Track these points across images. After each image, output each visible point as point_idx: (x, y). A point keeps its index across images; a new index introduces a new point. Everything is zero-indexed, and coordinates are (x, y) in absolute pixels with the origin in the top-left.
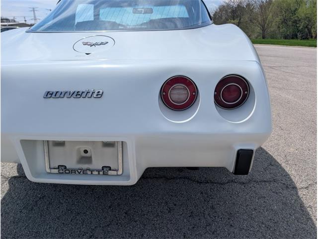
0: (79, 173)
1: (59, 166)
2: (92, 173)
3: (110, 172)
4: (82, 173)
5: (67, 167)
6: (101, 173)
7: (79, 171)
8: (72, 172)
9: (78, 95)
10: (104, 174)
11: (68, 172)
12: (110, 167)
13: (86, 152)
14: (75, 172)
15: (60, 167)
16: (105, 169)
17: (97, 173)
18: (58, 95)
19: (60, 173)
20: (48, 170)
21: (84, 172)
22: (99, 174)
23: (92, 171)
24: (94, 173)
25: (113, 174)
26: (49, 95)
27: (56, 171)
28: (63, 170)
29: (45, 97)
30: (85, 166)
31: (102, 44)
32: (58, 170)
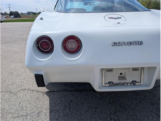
0: (120, 85)
1: (109, 82)
2: (127, 85)
3: (137, 84)
4: (122, 85)
5: (113, 83)
6: (132, 84)
7: (121, 84)
8: (117, 85)
10: (133, 85)
11: (114, 85)
12: (136, 81)
13: (121, 74)
14: (118, 85)
17: (130, 84)
19: (110, 86)
20: (104, 85)
21: (123, 84)
22: (131, 85)
23: (127, 84)
24: (128, 84)
25: (138, 84)
26: (115, 44)
27: (108, 85)
28: (111, 84)
29: (113, 45)
30: (123, 81)
31: (119, 18)
32: (109, 84)
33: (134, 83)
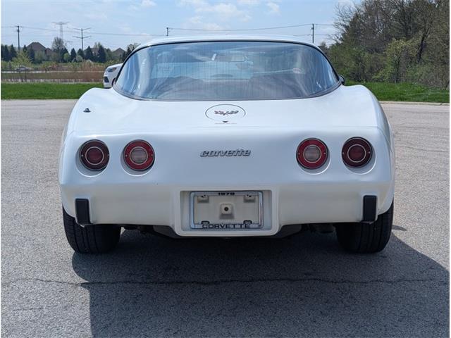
0: (223, 227)
1: (202, 222)
2: (234, 227)
3: (251, 226)
4: (225, 227)
5: (211, 223)
6: (243, 226)
7: (223, 225)
8: (216, 227)
9: (230, 153)
10: (245, 227)
11: (212, 226)
12: (251, 221)
13: (226, 209)
14: (219, 227)
15: (204, 223)
16: (247, 223)
17: (239, 227)
18: (213, 154)
19: (204, 228)
20: (193, 226)
21: (227, 227)
22: (241, 227)
23: (234, 225)
24: (236, 227)
25: (253, 227)
26: (205, 154)
27: (200, 226)
28: (206, 225)
29: (202, 155)
30: (227, 221)
31: (232, 113)
32: (202, 225)
33: (246, 224)
